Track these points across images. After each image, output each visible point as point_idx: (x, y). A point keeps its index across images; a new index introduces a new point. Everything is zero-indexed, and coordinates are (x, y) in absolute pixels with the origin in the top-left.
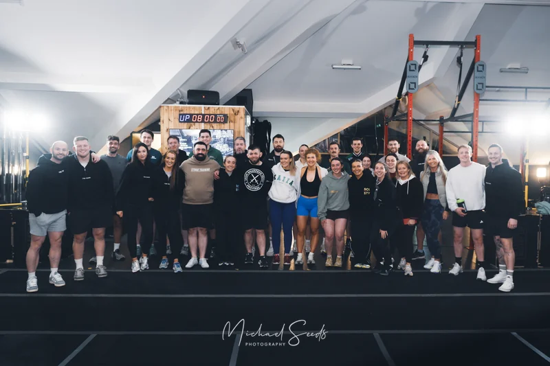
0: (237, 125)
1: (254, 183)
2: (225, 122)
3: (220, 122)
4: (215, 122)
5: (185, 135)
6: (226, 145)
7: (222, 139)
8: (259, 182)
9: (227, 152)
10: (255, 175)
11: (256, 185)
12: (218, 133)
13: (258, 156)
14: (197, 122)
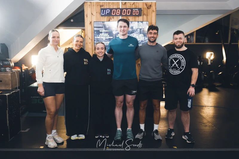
0: (149, 17)
1: (175, 67)
2: (140, 15)
3: (136, 15)
4: (131, 15)
5: (107, 27)
6: (142, 35)
7: (139, 30)
8: (179, 66)
9: (142, 41)
10: (176, 59)
11: (177, 69)
12: (134, 25)
13: (182, 41)
14: (116, 15)
